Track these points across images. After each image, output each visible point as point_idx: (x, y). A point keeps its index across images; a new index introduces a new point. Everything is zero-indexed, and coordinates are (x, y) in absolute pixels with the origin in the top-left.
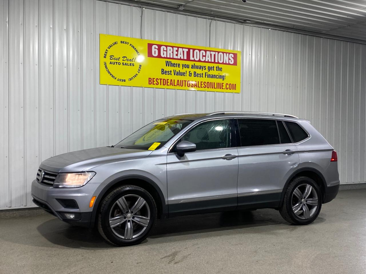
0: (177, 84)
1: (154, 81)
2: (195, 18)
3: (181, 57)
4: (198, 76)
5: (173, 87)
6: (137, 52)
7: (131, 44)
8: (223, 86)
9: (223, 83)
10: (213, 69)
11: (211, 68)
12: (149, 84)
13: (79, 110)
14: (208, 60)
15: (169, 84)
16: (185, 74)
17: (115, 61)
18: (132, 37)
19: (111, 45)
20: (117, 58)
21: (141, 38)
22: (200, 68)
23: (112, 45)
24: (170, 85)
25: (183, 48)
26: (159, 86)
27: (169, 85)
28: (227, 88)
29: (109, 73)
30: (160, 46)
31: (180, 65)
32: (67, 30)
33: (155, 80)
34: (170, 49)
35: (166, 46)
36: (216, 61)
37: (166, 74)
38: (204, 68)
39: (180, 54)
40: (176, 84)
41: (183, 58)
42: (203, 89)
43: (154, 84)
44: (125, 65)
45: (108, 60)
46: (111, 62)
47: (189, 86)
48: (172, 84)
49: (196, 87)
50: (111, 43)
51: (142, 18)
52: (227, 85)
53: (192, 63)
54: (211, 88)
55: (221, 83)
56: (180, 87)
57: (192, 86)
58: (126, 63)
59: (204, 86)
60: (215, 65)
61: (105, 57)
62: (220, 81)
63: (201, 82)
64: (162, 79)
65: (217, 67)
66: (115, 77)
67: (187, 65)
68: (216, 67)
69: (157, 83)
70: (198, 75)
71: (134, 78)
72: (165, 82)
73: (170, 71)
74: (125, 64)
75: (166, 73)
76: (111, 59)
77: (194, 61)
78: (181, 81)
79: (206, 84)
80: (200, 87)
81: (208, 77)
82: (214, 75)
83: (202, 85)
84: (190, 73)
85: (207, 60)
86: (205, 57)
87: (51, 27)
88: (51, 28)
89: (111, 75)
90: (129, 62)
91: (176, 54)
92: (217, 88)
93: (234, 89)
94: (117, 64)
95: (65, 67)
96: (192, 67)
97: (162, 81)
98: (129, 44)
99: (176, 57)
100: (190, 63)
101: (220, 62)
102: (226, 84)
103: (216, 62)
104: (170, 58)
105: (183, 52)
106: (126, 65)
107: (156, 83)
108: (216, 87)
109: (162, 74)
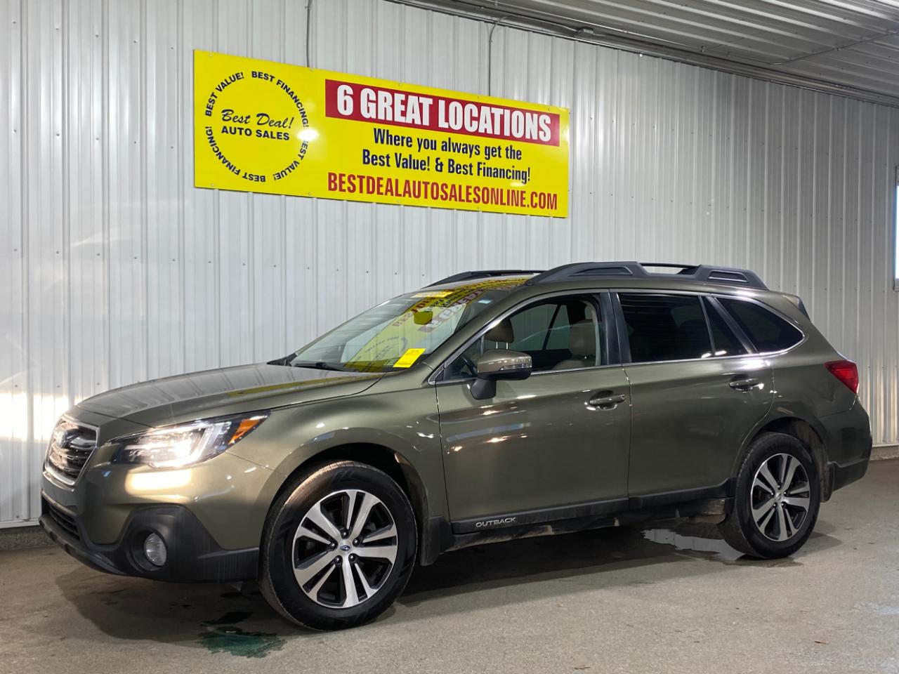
0: (405, 192)
1: (344, 182)
2: (452, 16)
3: (413, 120)
4: (460, 172)
5: (395, 199)
6: (296, 101)
7: (279, 81)
8: (525, 199)
9: (525, 192)
10: (497, 153)
11: (494, 150)
12: (330, 189)
13: (135, 258)
14: (486, 130)
15: (383, 190)
16: (425, 164)
17: (235, 124)
18: (282, 60)
19: (226, 80)
20: (242, 118)
21: (308, 66)
22: (465, 151)
23: (229, 81)
24: (386, 194)
25: (419, 95)
26: (357, 195)
27: (382, 194)
28: (534, 204)
29: (220, 158)
30: (357, 89)
31: (411, 141)
32: (103, 37)
33: (345, 179)
34: (385, 98)
35: (376, 90)
36: (507, 133)
37: (376, 164)
38: (474, 150)
39: (413, 112)
40: (401, 191)
41: (420, 123)
42: (472, 206)
43: (344, 191)
44: (264, 136)
45: (216, 122)
46: (225, 127)
47: (435, 195)
48: (391, 191)
49: (453, 199)
50: (226, 76)
51: (311, 11)
52: (534, 195)
53: (444, 137)
54: (492, 203)
55: (518, 192)
56: (413, 201)
57: (444, 197)
58: (266, 132)
59: (474, 199)
60: (504, 144)
61: (208, 114)
62: (517, 184)
63: (468, 187)
64: (364, 177)
65: (509, 148)
66: (237, 169)
67: (432, 141)
68: (507, 149)
69: (352, 189)
70: (460, 168)
71: (290, 171)
72: (373, 185)
73: (385, 156)
74: (263, 133)
75: (375, 162)
76: (226, 118)
77: (450, 130)
78: (414, 182)
79: (480, 193)
80: (463, 201)
81: (484, 175)
82: (501, 170)
83: (470, 194)
84: (439, 162)
85: (481, 130)
86: (477, 122)
87: (58, 25)
88: (57, 29)
89: (227, 163)
90: (275, 130)
91: (402, 111)
92: (508, 204)
93: (552, 208)
94: (241, 134)
95: (97, 139)
96: (443, 147)
97: (365, 181)
98: (275, 81)
99: (402, 119)
100: (440, 137)
101: (515, 134)
102: (533, 193)
103: (505, 134)
104: (385, 122)
105: (421, 105)
106: (268, 136)
107: (349, 189)
108: (505, 200)
109: (364, 163)
